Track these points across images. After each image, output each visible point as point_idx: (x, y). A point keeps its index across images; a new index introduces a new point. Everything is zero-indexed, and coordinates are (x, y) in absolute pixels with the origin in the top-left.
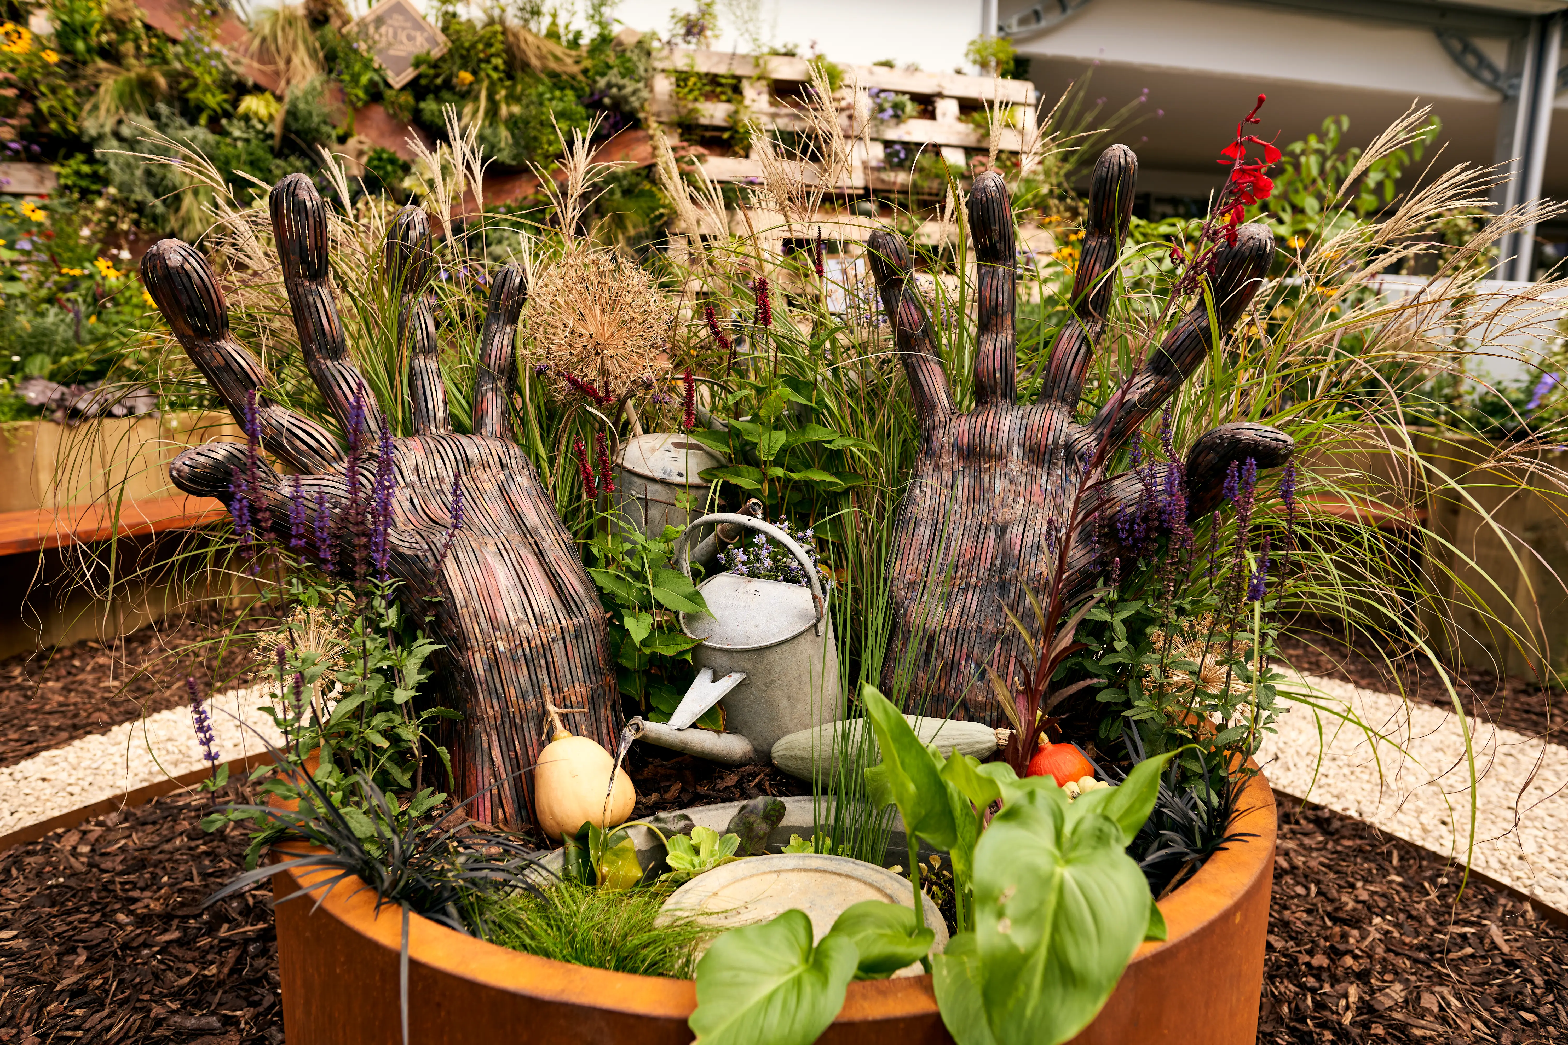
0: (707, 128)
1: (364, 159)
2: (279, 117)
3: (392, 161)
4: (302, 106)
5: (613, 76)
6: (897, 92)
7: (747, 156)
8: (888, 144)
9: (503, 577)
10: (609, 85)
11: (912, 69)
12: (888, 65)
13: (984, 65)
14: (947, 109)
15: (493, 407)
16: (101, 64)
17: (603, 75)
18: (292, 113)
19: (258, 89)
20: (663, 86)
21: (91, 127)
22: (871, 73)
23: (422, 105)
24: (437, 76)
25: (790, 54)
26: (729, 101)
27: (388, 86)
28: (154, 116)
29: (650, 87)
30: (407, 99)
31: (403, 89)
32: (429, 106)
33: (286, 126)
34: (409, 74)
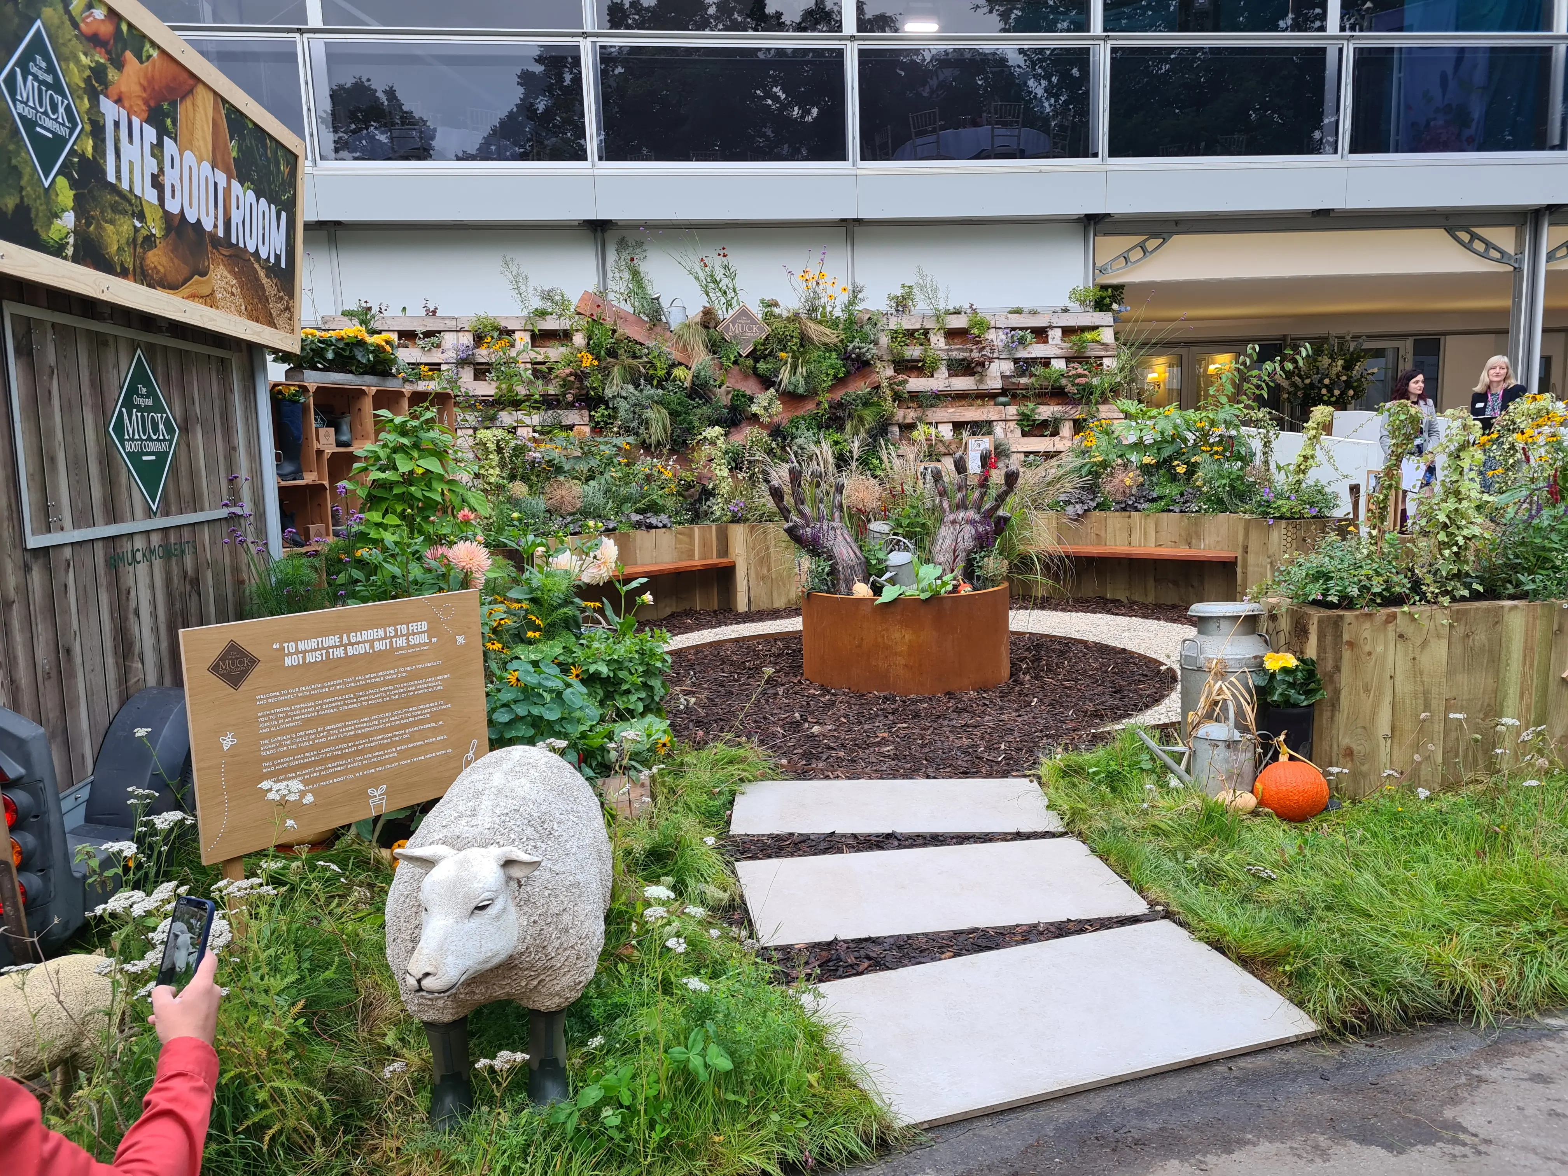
0: (908, 361)
1: (730, 396)
2: (689, 378)
3: (744, 396)
4: (703, 373)
5: (856, 343)
6: (1021, 329)
7: (932, 376)
8: (1016, 361)
9: (844, 551)
10: (854, 348)
11: (1034, 313)
12: (1018, 311)
13: (1082, 303)
14: (1055, 335)
15: (837, 515)
16: (609, 359)
17: (852, 342)
18: (696, 376)
19: (680, 364)
20: (884, 340)
21: (609, 392)
22: (1007, 318)
23: (758, 365)
24: (766, 349)
25: (957, 312)
26: (921, 345)
27: (741, 356)
28: (637, 386)
29: (876, 343)
30: (750, 362)
31: (747, 356)
32: (762, 366)
33: (693, 383)
34: (750, 348)
